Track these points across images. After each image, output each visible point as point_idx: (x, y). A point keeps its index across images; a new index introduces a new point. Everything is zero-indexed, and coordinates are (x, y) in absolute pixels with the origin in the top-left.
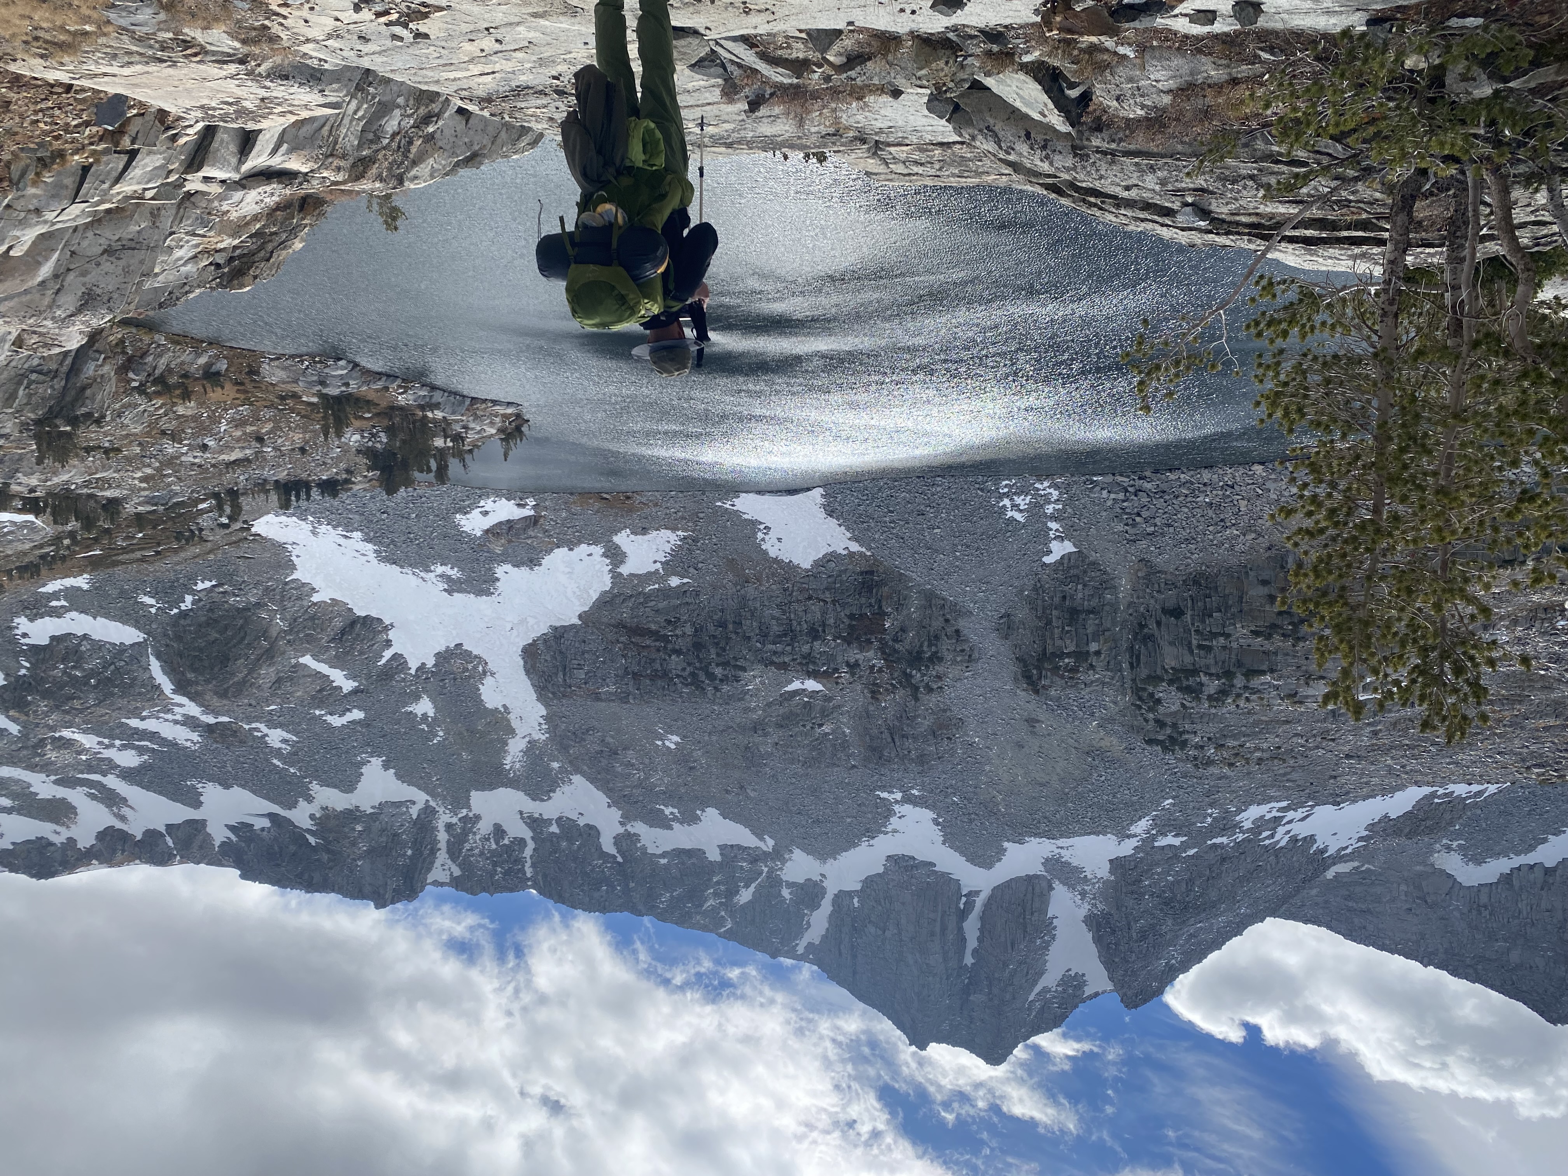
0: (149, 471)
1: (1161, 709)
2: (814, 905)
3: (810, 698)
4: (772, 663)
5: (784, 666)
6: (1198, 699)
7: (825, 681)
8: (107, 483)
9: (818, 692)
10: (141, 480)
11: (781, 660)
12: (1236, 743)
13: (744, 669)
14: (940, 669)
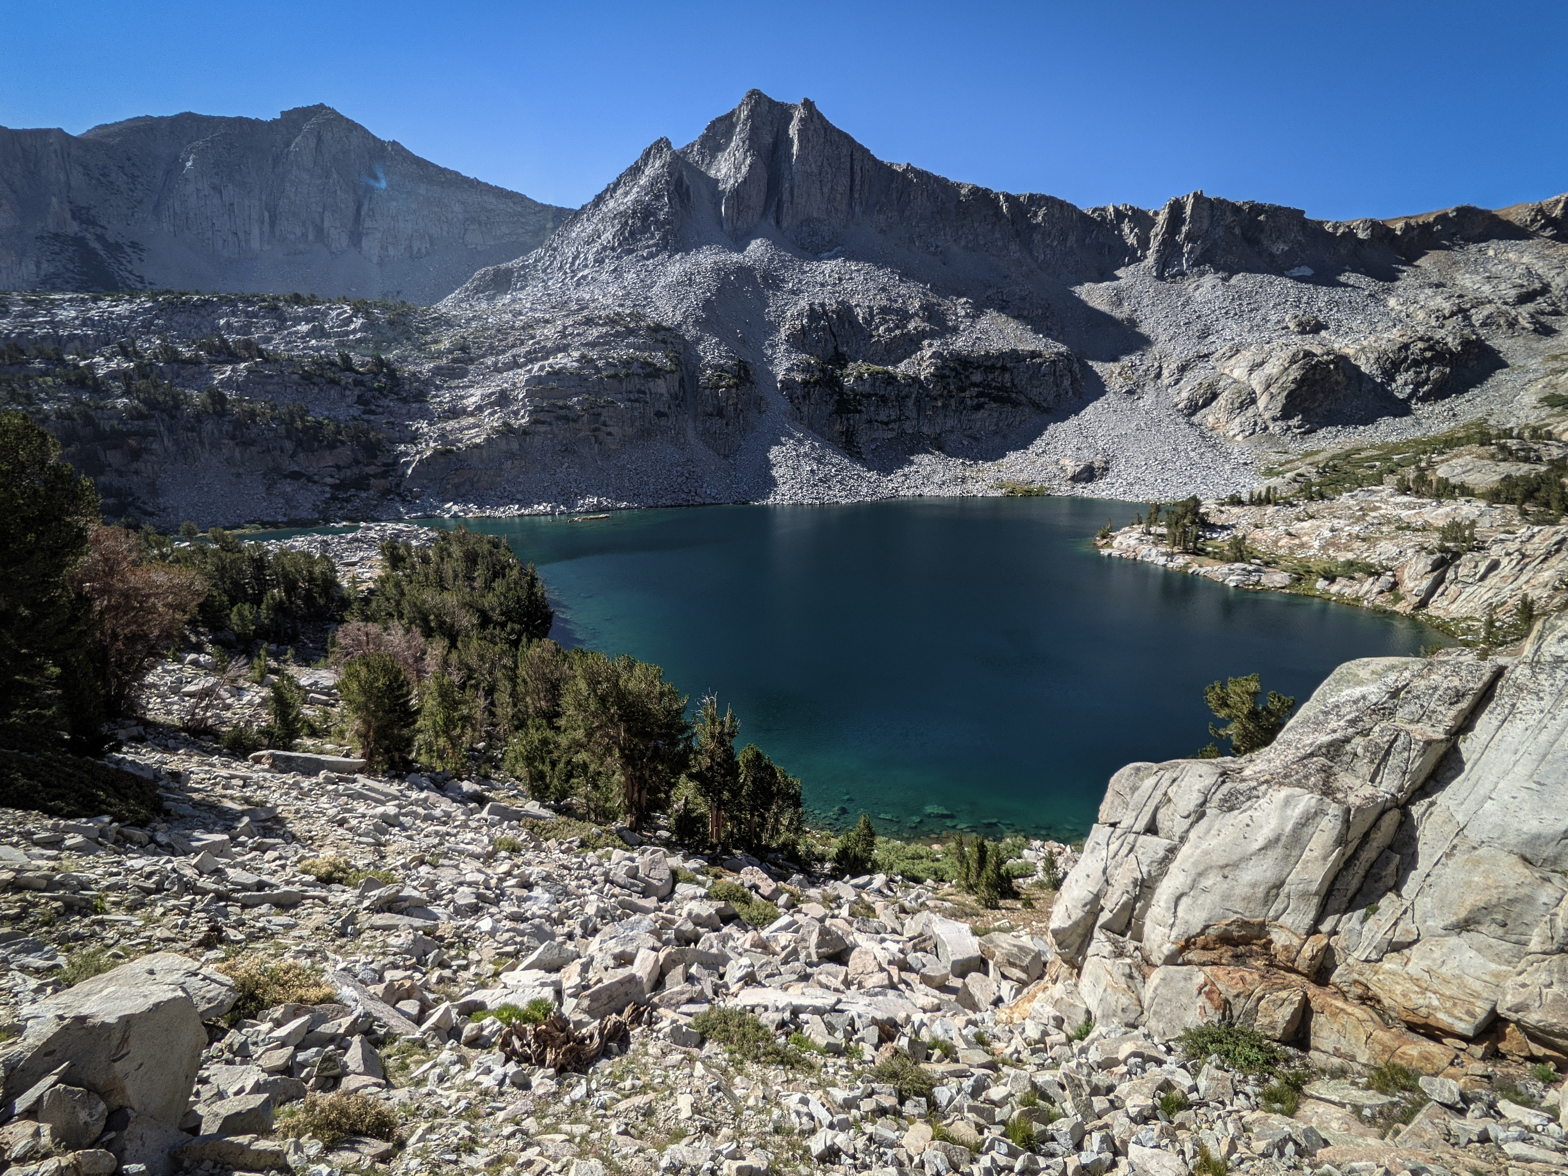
0: (1373, 514)
8: (1407, 506)
10: (1380, 508)
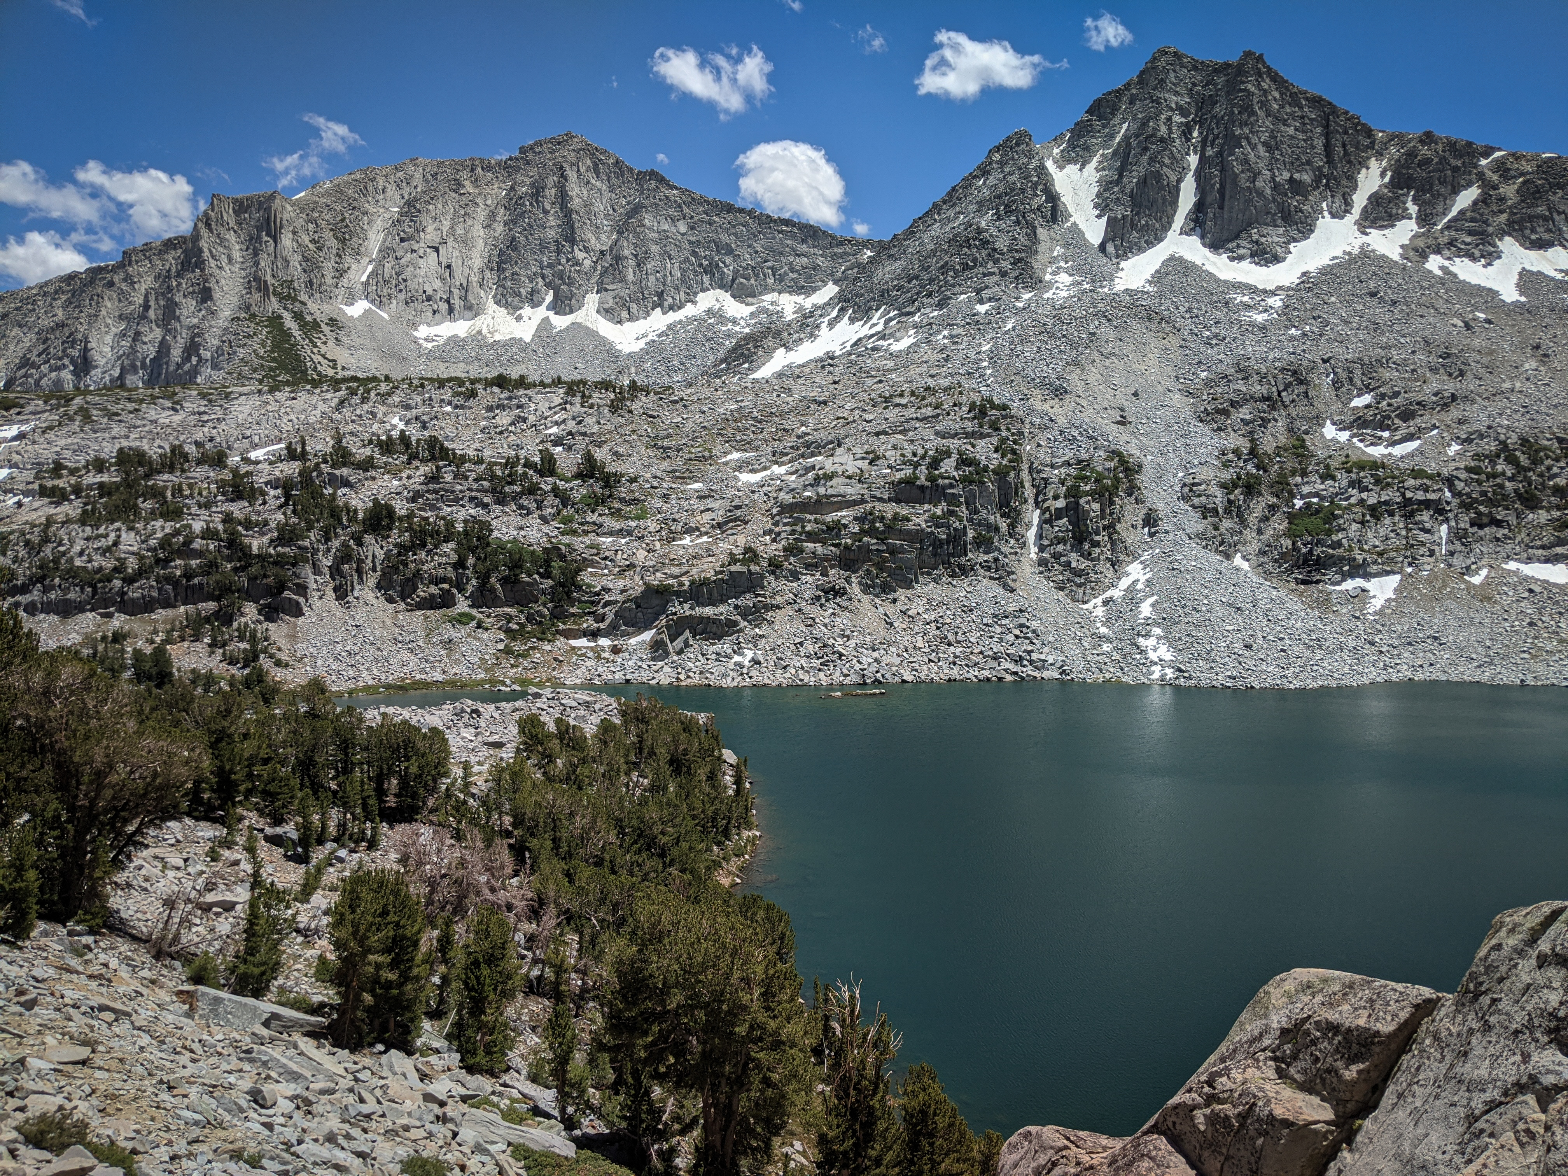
1: (995, 440)
2: (1375, 199)
3: (1380, 438)
4: (1430, 477)
5: (1417, 474)
6: (960, 453)
7: (1364, 458)
9: (1372, 444)
11: (1419, 482)
12: (923, 411)
13: (1468, 469)
14: (1227, 475)
